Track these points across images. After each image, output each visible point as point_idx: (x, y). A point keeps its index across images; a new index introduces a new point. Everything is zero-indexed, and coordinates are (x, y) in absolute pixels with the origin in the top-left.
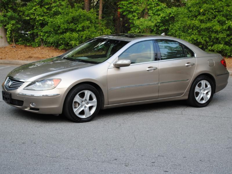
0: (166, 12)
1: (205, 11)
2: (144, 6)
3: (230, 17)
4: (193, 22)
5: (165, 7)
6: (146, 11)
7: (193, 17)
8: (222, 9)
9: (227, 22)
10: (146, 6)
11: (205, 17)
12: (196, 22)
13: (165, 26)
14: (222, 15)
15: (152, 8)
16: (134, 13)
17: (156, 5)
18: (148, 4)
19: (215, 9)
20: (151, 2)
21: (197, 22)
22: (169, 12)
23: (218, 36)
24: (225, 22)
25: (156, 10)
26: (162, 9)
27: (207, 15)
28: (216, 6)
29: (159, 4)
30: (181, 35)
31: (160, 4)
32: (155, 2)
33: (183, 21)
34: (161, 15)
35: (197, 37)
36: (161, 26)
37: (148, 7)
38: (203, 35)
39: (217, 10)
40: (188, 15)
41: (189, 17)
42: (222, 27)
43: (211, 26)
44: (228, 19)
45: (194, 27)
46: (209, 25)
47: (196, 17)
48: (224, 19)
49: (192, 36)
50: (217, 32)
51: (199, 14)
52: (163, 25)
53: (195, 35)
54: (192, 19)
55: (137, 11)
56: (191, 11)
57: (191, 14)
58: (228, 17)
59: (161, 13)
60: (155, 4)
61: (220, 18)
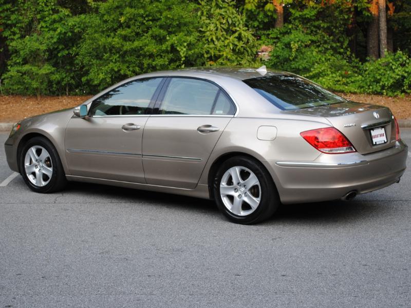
0: (68, 25)
1: (130, 19)
2: (30, 15)
3: (174, 30)
4: (110, 40)
5: (68, 15)
6: (35, 23)
7: (109, 31)
8: (158, 15)
9: (168, 38)
10: (35, 14)
11: (129, 30)
12: (116, 41)
13: (68, 50)
14: (158, 27)
15: (45, 18)
16: (14, 28)
17: (51, 12)
18: (38, 10)
19: (147, 16)
20: (43, 7)
21: (116, 39)
22: (72, 24)
23: (154, 63)
24: (164, 38)
25: (51, 22)
26: (61, 19)
27: (132, 27)
28: (147, 11)
29: (58, 10)
30: (93, 64)
31: (60, 9)
32: (50, 7)
33: (92, 39)
34: (59, 30)
35: (119, 67)
36: (60, 50)
37: (38, 17)
38: (130, 62)
39: (150, 18)
40: (101, 27)
41: (103, 32)
42: (161, 46)
43: (141, 45)
44: (170, 33)
45: (112, 49)
46: (136, 44)
47: (115, 30)
48: (163, 32)
49: (111, 65)
50: (151, 56)
51: (121, 25)
52: (63, 47)
53: (115, 63)
54: (109, 36)
55: (18, 23)
56: (106, 22)
57: (106, 26)
58: (170, 30)
59: (59, 26)
60: (49, 10)
61: (156, 31)
